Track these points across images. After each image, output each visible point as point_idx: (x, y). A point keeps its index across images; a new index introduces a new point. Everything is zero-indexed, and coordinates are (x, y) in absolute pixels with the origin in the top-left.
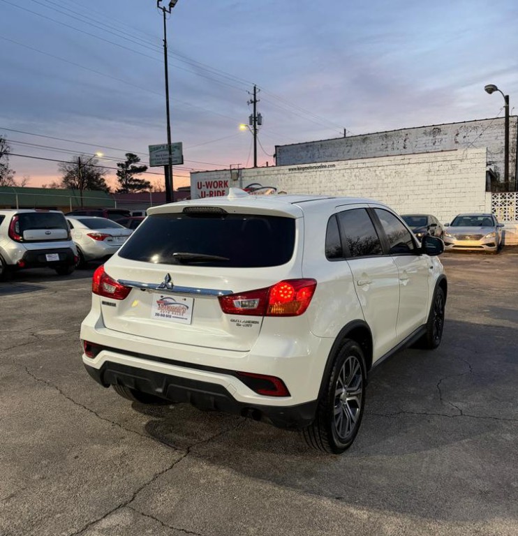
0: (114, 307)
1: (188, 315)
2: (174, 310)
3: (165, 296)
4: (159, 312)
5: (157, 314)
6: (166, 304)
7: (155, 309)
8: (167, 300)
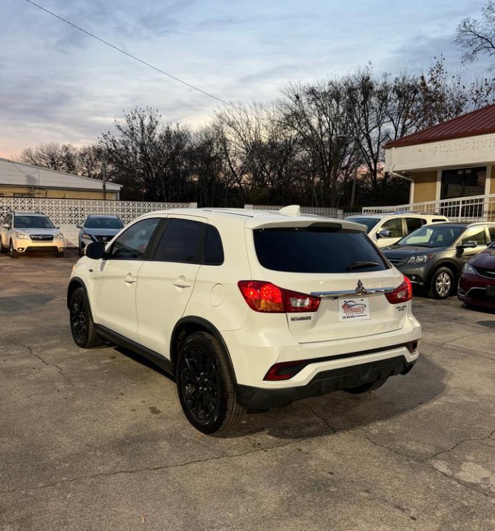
0: (309, 320)
1: (366, 312)
2: (356, 310)
3: (347, 300)
4: (345, 315)
5: (344, 317)
6: (349, 307)
7: (342, 313)
8: (349, 303)
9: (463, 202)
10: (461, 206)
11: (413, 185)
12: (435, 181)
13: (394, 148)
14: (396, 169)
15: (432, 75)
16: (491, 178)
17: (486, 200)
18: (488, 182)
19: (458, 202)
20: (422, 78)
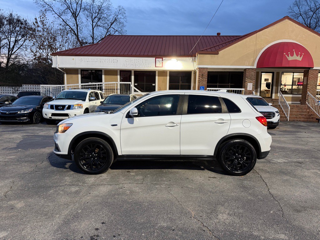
9: (98, 85)
10: (97, 86)
11: (65, 75)
12: (78, 74)
13: (57, 56)
14: (59, 67)
15: (41, 19)
16: (105, 75)
17: (103, 85)
18: (103, 76)
19: (96, 85)
20: (36, 19)
